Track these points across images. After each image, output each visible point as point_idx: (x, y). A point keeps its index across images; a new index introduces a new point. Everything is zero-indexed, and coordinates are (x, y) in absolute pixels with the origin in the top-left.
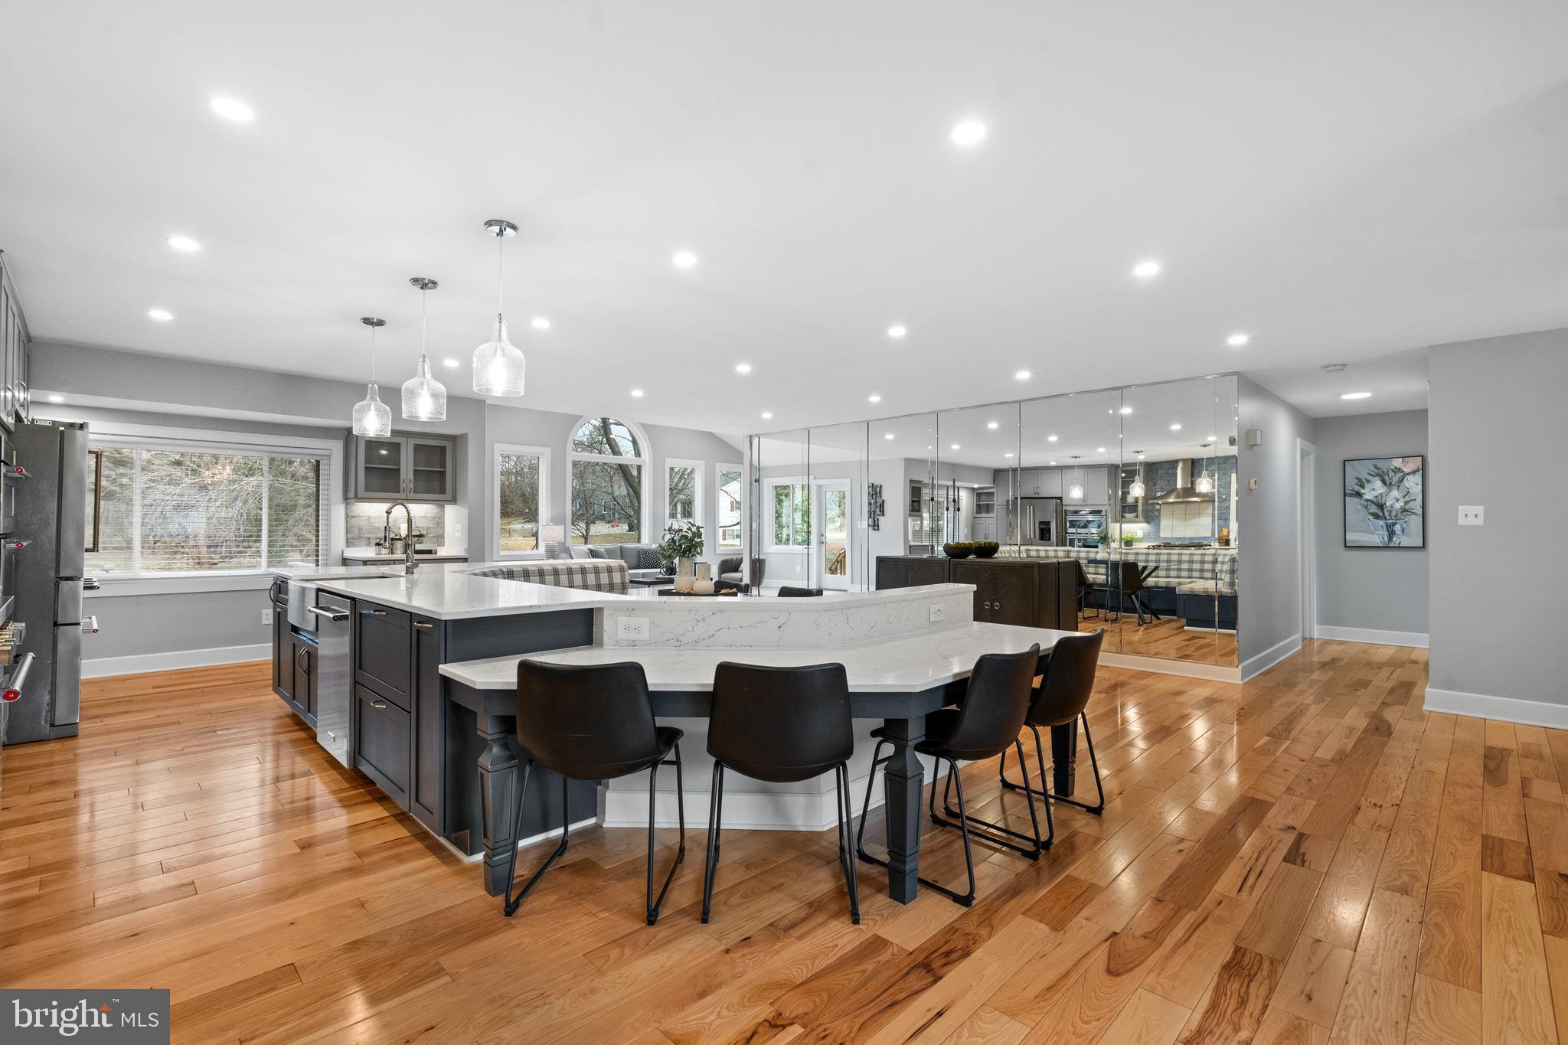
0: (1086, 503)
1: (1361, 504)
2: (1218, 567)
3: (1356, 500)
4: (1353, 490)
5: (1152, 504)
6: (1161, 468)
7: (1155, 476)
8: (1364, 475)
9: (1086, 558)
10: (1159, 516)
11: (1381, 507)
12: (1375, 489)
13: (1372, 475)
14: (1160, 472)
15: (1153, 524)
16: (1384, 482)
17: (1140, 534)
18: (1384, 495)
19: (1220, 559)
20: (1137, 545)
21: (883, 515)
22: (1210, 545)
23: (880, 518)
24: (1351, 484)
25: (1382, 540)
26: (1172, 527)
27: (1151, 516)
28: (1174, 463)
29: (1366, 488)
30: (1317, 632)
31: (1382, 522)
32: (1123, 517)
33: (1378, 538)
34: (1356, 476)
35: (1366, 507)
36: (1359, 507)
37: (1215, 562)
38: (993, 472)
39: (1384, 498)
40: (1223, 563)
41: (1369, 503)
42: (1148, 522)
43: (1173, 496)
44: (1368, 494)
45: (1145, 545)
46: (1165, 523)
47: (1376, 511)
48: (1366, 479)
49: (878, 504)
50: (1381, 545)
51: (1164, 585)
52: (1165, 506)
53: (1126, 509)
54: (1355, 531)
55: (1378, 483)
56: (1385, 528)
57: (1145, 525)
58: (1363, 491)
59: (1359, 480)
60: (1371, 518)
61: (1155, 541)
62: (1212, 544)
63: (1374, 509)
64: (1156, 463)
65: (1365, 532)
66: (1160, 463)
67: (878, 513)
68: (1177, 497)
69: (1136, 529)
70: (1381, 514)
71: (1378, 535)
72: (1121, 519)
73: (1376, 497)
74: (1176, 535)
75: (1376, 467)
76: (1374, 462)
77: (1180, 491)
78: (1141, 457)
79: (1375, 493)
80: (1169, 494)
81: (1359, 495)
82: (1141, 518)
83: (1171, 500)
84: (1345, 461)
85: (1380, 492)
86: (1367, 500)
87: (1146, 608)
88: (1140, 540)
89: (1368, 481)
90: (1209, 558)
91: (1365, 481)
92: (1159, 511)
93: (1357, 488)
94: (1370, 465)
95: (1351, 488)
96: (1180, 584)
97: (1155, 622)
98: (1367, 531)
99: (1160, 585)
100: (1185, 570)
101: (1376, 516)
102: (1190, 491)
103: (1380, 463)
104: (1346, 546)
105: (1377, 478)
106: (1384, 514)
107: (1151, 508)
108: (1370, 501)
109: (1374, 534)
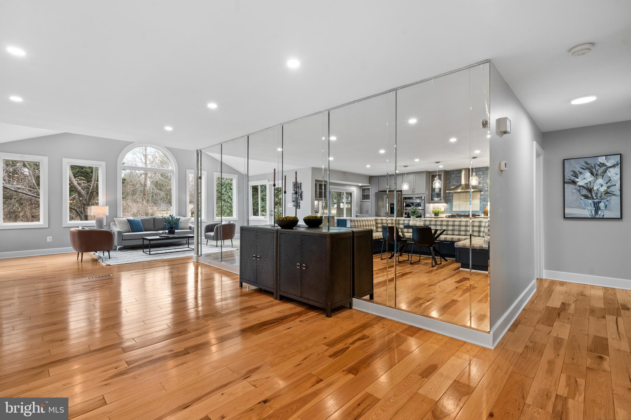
0: (414, 193)
1: (576, 189)
2: (482, 229)
3: (572, 186)
4: (569, 179)
5: (449, 193)
6: (453, 174)
7: (450, 178)
8: (578, 169)
9: (403, 224)
10: (452, 199)
11: (590, 190)
12: (586, 178)
13: (583, 169)
14: (453, 176)
15: (449, 204)
16: (592, 173)
17: (443, 210)
18: (592, 182)
19: (483, 224)
20: (440, 215)
21: (302, 200)
22: (479, 216)
23: (301, 201)
24: (569, 175)
25: (590, 213)
26: (459, 206)
27: (448, 199)
28: (460, 171)
29: (579, 178)
30: (545, 274)
31: (590, 201)
32: (432, 199)
33: (588, 212)
34: (572, 169)
35: (579, 191)
36: (574, 191)
37: (480, 226)
38: (369, 177)
39: (592, 184)
40: (485, 227)
41: (581, 188)
42: (447, 203)
43: (460, 188)
44: (581, 182)
45: (444, 215)
46: (455, 203)
47: (587, 194)
48: (579, 172)
49: (300, 194)
50: (590, 217)
51: (450, 240)
52: (455, 194)
53: (433, 195)
54: (571, 207)
55: (588, 174)
56: (592, 205)
57: (445, 204)
58: (577, 180)
59: (574, 172)
60: (583, 198)
61: (450, 213)
62: (480, 215)
63: (584, 192)
64: (450, 171)
65: (578, 207)
66: (452, 171)
67: (300, 199)
68: (462, 189)
69: (442, 206)
70: (590, 195)
71: (588, 210)
72: (432, 200)
73: (586, 184)
74: (461, 210)
75: (586, 163)
76: (585, 160)
77: (464, 186)
78: (441, 167)
79: (586, 181)
80: (457, 187)
81: (574, 183)
82: (443, 200)
83: (459, 190)
84: (564, 160)
85: (590, 180)
86: (580, 186)
87: (437, 253)
88: (443, 213)
89: (581, 173)
90: (477, 224)
91: (578, 173)
92: (452, 196)
93: (573, 178)
94: (582, 162)
95: (569, 178)
96: (459, 240)
97: (444, 263)
98: (579, 207)
99: (448, 240)
100: (463, 231)
101: (586, 197)
102: (467, 186)
103: (589, 161)
104: (564, 217)
105: (587, 171)
106: (592, 195)
107: (448, 195)
108: (582, 186)
109: (584, 209)
